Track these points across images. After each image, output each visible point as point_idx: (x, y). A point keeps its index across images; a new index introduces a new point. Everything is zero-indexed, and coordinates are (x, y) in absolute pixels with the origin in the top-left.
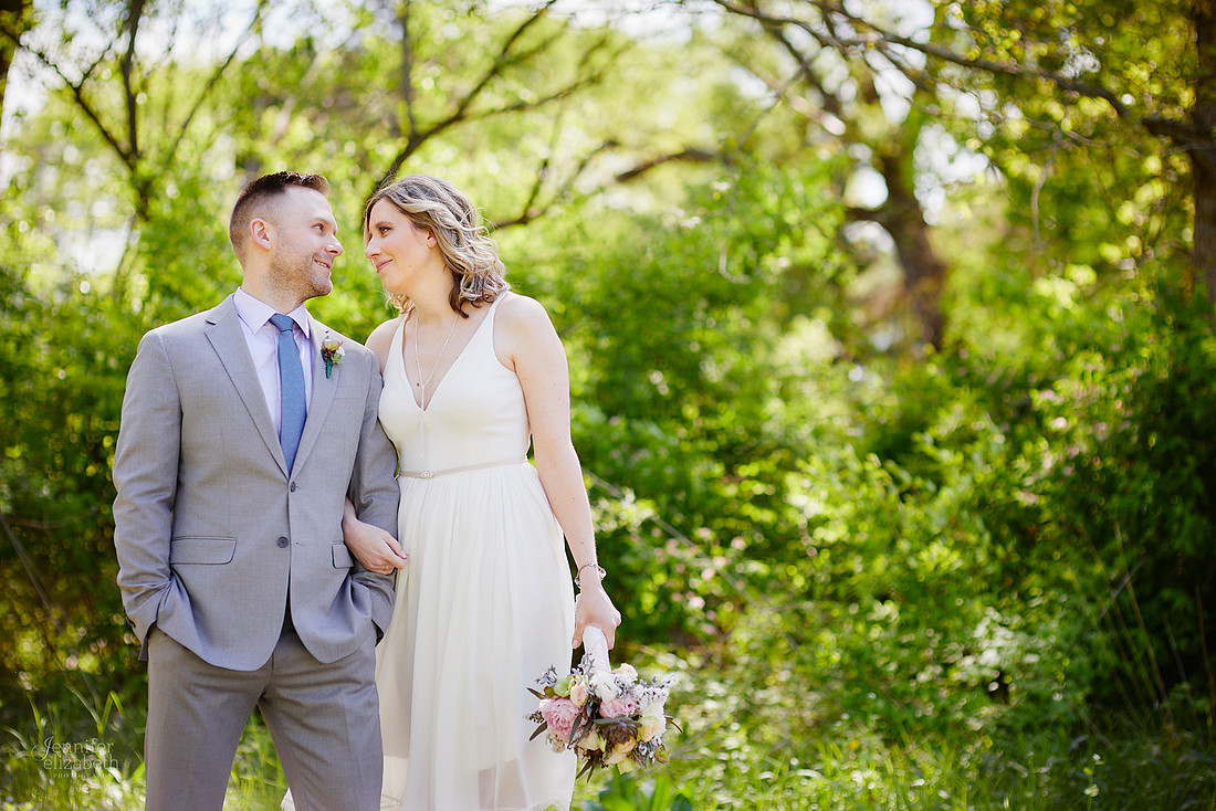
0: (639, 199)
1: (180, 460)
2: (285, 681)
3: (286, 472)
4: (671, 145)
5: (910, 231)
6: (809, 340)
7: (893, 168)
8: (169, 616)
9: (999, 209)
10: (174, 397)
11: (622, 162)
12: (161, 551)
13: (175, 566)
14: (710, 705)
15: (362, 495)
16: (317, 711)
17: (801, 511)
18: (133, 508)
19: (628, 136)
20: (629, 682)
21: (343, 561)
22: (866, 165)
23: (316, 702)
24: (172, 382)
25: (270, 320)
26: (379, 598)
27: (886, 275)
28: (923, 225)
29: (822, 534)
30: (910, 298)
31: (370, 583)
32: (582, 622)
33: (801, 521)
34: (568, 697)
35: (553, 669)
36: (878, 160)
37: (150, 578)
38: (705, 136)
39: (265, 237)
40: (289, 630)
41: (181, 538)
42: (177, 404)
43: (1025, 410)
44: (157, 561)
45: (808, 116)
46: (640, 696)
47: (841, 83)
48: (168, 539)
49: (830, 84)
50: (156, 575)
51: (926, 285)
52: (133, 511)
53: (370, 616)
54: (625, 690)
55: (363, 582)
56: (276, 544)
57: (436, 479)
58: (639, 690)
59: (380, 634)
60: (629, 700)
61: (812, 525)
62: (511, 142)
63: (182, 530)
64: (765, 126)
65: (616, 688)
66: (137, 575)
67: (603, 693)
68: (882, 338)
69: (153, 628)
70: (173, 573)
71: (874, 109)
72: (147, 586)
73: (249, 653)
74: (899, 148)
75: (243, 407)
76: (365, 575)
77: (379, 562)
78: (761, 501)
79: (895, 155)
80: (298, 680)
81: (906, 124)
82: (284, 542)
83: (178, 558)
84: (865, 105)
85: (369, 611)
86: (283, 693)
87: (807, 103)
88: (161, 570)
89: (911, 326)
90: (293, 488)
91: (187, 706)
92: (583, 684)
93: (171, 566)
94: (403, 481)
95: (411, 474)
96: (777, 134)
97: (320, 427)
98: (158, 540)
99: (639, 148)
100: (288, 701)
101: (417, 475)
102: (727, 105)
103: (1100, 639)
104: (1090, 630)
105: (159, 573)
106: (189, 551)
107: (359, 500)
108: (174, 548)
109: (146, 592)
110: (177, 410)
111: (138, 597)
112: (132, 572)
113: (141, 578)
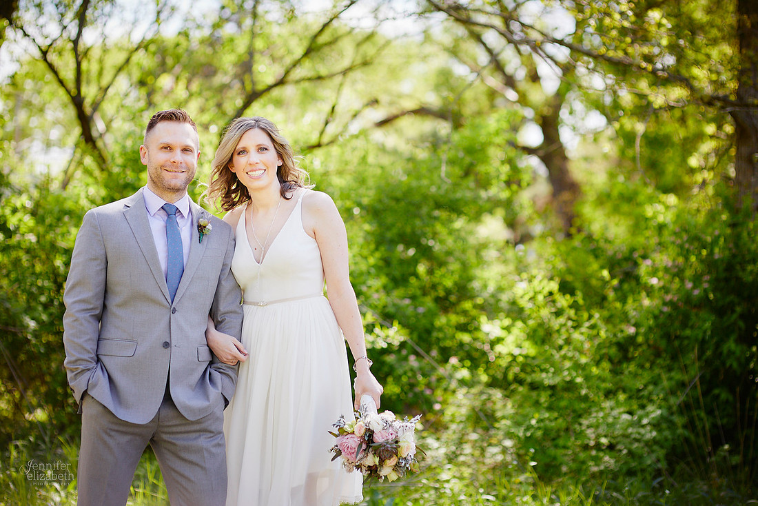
0: (388, 138)
1: (106, 291)
2: (166, 430)
3: (170, 301)
4: (410, 105)
5: (557, 162)
6: (493, 228)
8: (95, 386)
10: (103, 252)
11: (379, 114)
12: (91, 346)
13: (100, 356)
15: (219, 315)
16: (186, 448)
17: (487, 334)
18: (75, 318)
19: (384, 98)
20: (390, 420)
21: (205, 356)
22: (531, 121)
23: (185, 443)
24: (102, 242)
25: (162, 208)
26: (227, 380)
27: (542, 188)
28: (565, 159)
29: (500, 348)
30: (555, 204)
31: (221, 370)
32: (360, 392)
33: (486, 340)
34: (353, 433)
37: (85, 363)
38: (433, 100)
40: (168, 398)
41: (104, 339)
42: (104, 257)
44: (89, 352)
45: (496, 89)
46: (398, 428)
47: (516, 69)
48: (96, 339)
49: (509, 69)
50: (87, 361)
51: (566, 196)
52: (75, 321)
53: (220, 391)
54: (388, 424)
55: (218, 370)
56: (161, 346)
57: (268, 307)
58: (397, 424)
59: (226, 402)
60: (391, 431)
61: (493, 343)
63: (105, 335)
64: (469, 94)
65: (382, 424)
66: (76, 361)
67: (374, 427)
68: (537, 229)
69: (85, 394)
70: (98, 360)
71: (536, 85)
72: (81, 367)
73: (142, 412)
74: (551, 111)
75: (144, 260)
76: (219, 365)
77: (230, 357)
80: (174, 429)
82: (167, 345)
83: (102, 351)
84: (531, 83)
85: (220, 388)
86: (165, 437)
87: (495, 81)
88: (92, 358)
90: (174, 311)
91: (105, 443)
92: (361, 423)
93: (97, 356)
94: (246, 307)
95: (252, 303)
96: (476, 100)
97: (193, 273)
98: (90, 340)
100: (168, 442)
101: (256, 304)
102: (445, 80)
103: (679, 420)
104: (672, 414)
105: (90, 360)
106: (108, 348)
107: (217, 319)
108: (100, 345)
109: (82, 371)
110: (104, 260)
111: (76, 374)
112: (73, 359)
113: (79, 362)
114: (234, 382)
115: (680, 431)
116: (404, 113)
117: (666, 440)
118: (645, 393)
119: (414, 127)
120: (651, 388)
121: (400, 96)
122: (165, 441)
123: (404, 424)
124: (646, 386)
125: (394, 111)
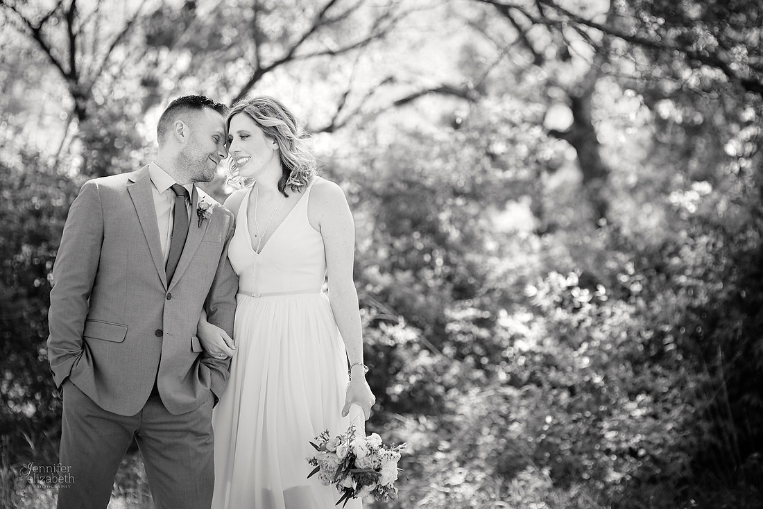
0: (409, 117)
2: (150, 427)
3: (166, 287)
4: (432, 83)
5: (587, 147)
6: (518, 216)
7: (578, 104)
8: (78, 374)
9: (646, 135)
10: (100, 226)
11: (401, 92)
12: (78, 329)
13: (87, 339)
14: (439, 456)
15: (211, 305)
16: (170, 447)
17: (506, 329)
18: (64, 297)
20: (376, 446)
21: (197, 348)
22: (560, 102)
23: (171, 441)
24: (101, 216)
25: (172, 188)
26: (216, 377)
27: (570, 175)
28: (596, 143)
29: (520, 344)
30: (585, 191)
31: (211, 366)
32: (350, 401)
33: (506, 336)
34: (335, 452)
35: (327, 432)
36: (568, 99)
37: (69, 346)
38: (456, 79)
39: (182, 134)
41: (92, 320)
42: (101, 231)
43: (659, 269)
44: (75, 335)
45: (523, 68)
46: (382, 456)
47: (546, 47)
48: (83, 321)
49: (539, 46)
50: (73, 344)
51: (596, 183)
52: (64, 299)
53: (209, 388)
54: (372, 451)
55: (207, 364)
56: (154, 333)
57: (261, 298)
58: (382, 452)
59: (216, 400)
60: (375, 458)
61: (513, 339)
62: (324, 76)
63: (95, 316)
64: (495, 73)
65: (366, 449)
66: (61, 342)
67: (357, 452)
68: (566, 217)
69: (67, 379)
70: (85, 345)
71: (567, 65)
72: (66, 351)
73: (129, 404)
74: (582, 91)
75: (144, 240)
76: (209, 360)
77: (216, 350)
78: (480, 322)
79: (579, 96)
80: (159, 427)
81: (587, 76)
82: (160, 333)
83: (89, 333)
84: (561, 62)
85: (209, 384)
86: (150, 434)
87: (523, 59)
88: (78, 341)
89: (586, 210)
90: (169, 297)
92: (345, 445)
93: (83, 338)
94: (240, 296)
95: (245, 293)
96: (503, 79)
97: (191, 258)
98: (78, 321)
99: (409, 83)
100: (153, 439)
101: (250, 294)
102: (469, 58)
103: (705, 426)
104: (699, 419)
105: (76, 343)
106: (97, 330)
107: (209, 308)
108: (88, 327)
109: (65, 356)
110: (101, 235)
111: (60, 357)
112: (58, 340)
113: (63, 344)
114: (225, 378)
115: (706, 437)
116: (425, 92)
117: (692, 445)
118: (670, 396)
119: (435, 107)
120: (675, 391)
121: (420, 73)
122: (149, 438)
123: (390, 452)
124: (671, 388)
125: (414, 89)
